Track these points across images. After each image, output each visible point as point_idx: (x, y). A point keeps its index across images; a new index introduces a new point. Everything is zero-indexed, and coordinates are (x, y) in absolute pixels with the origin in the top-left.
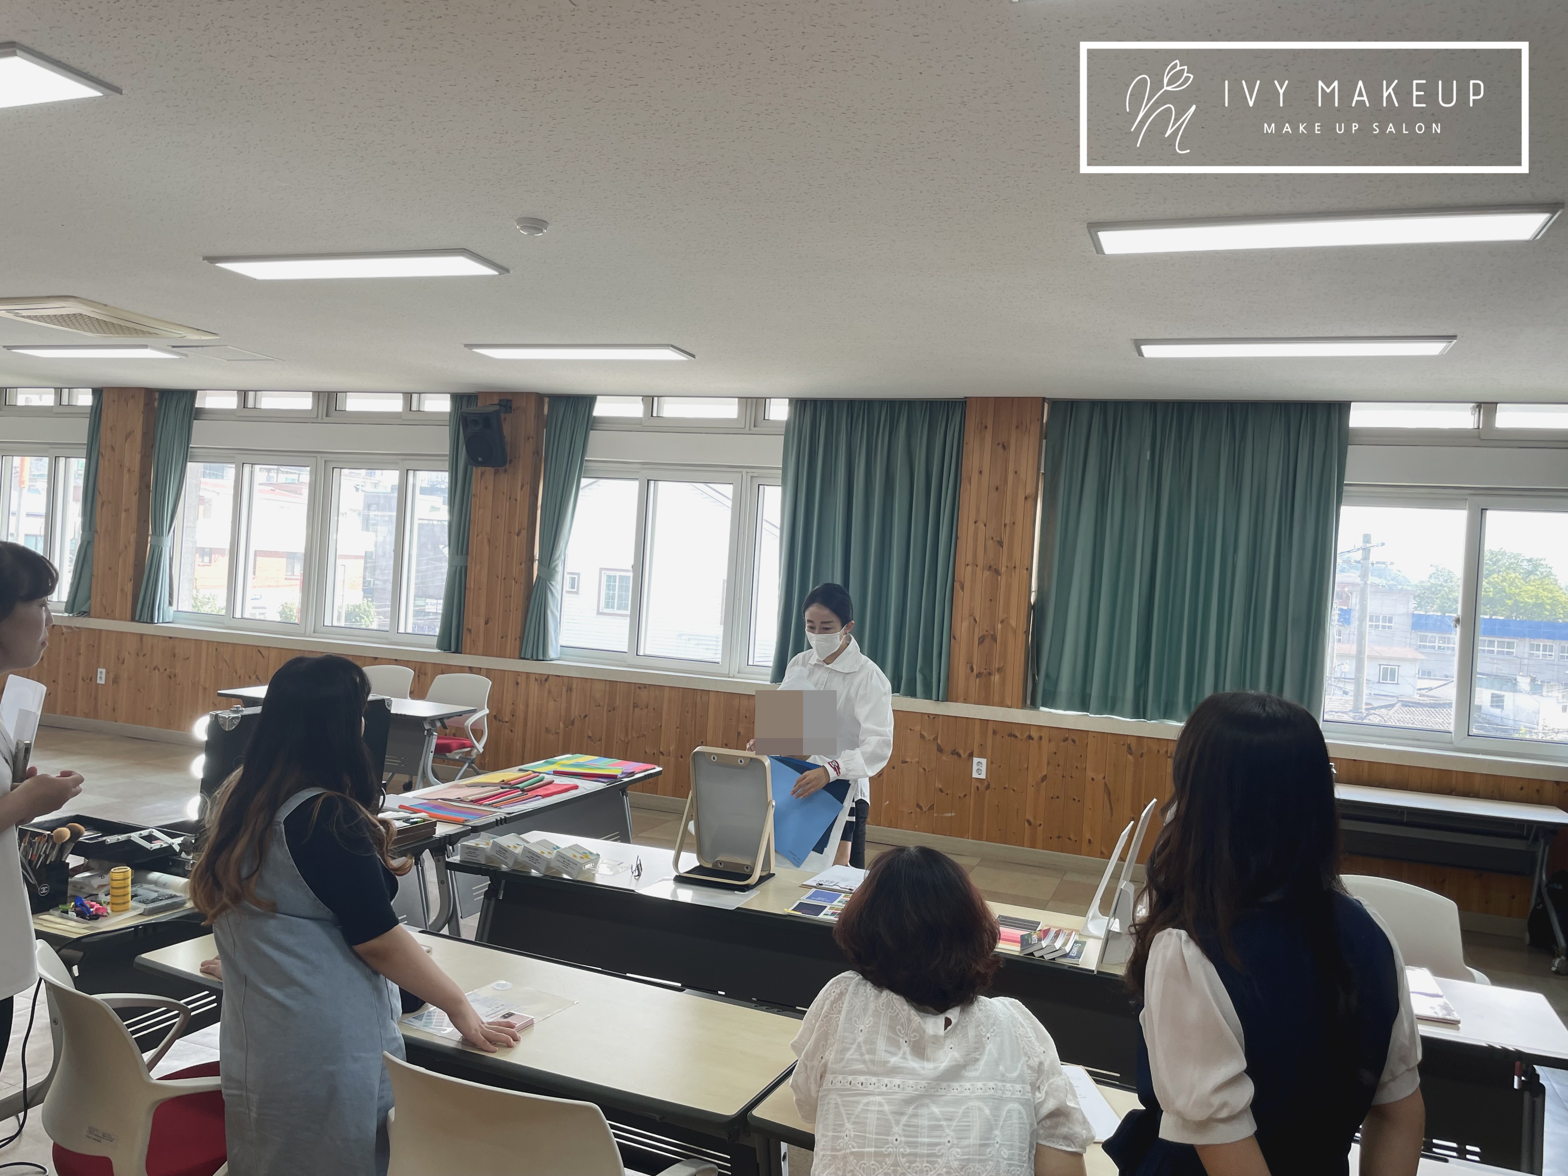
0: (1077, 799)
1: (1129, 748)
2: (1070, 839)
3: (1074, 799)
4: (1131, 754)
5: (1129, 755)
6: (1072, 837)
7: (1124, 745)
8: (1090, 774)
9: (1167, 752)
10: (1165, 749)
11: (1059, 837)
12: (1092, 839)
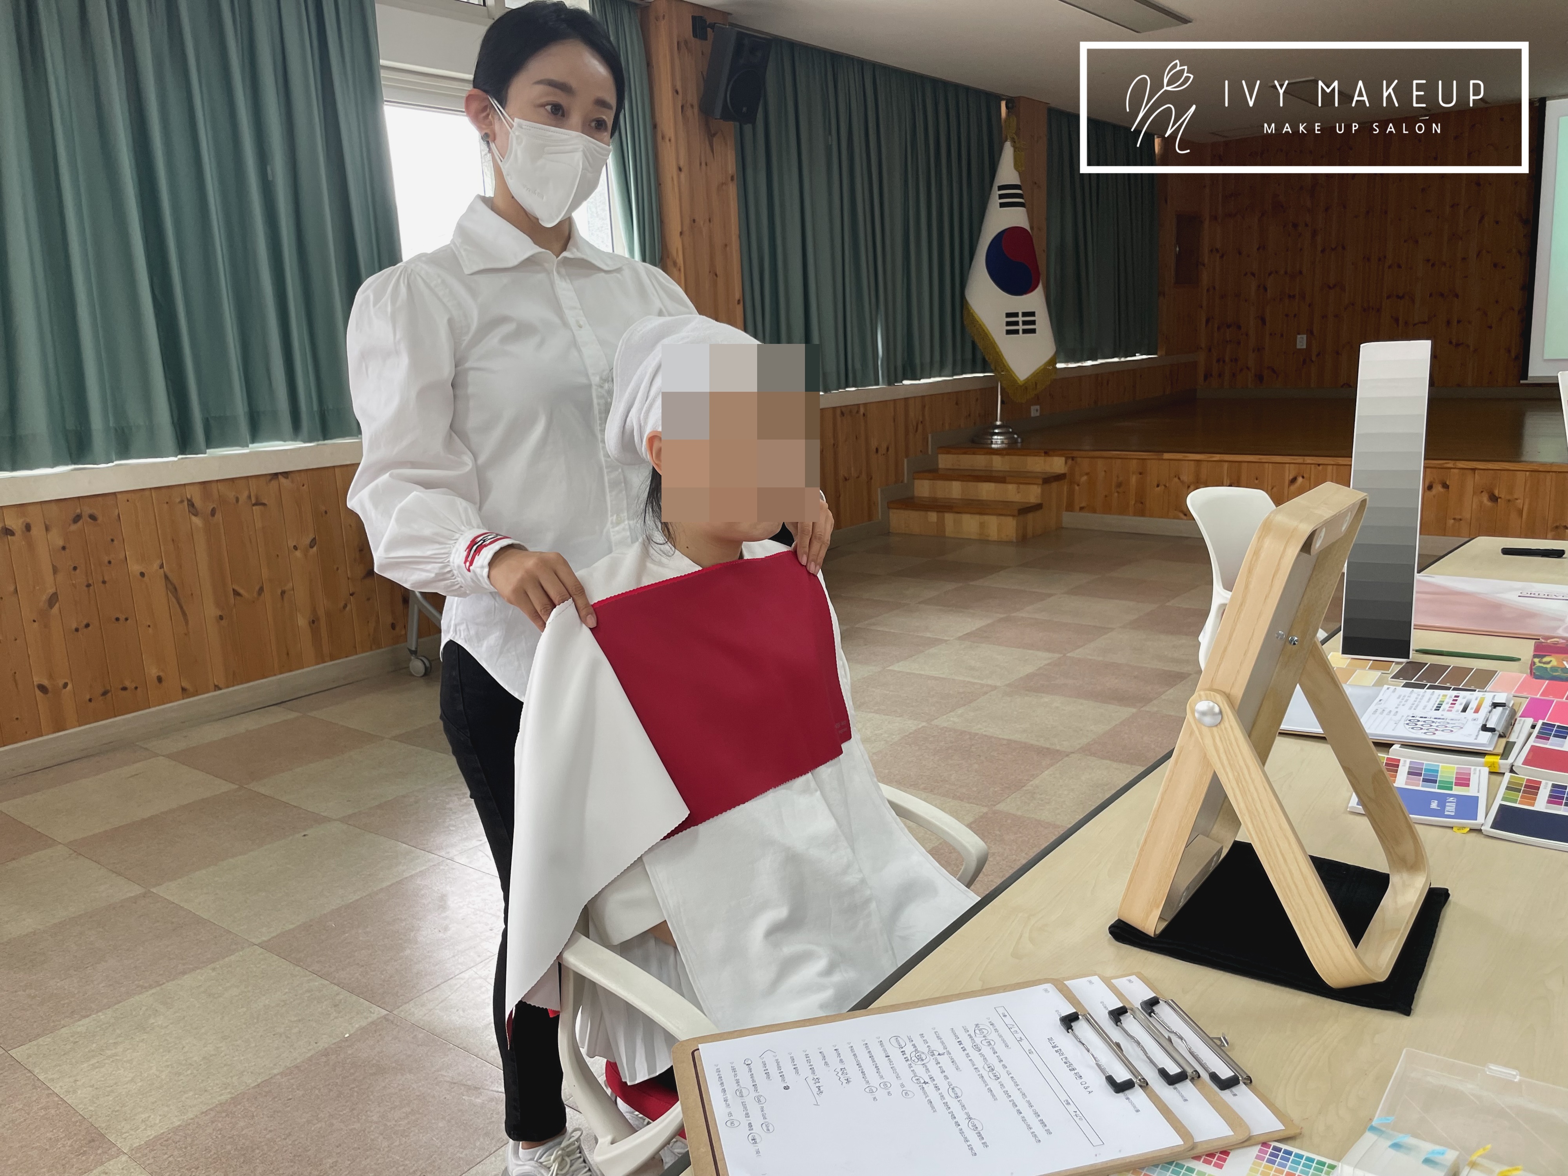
0: (122, 617)
1: (191, 504)
2: (124, 689)
3: (117, 619)
4: (196, 515)
5: (193, 518)
6: (127, 684)
7: (182, 502)
8: (135, 568)
9: (249, 497)
10: (246, 494)
11: (105, 693)
12: (161, 674)
